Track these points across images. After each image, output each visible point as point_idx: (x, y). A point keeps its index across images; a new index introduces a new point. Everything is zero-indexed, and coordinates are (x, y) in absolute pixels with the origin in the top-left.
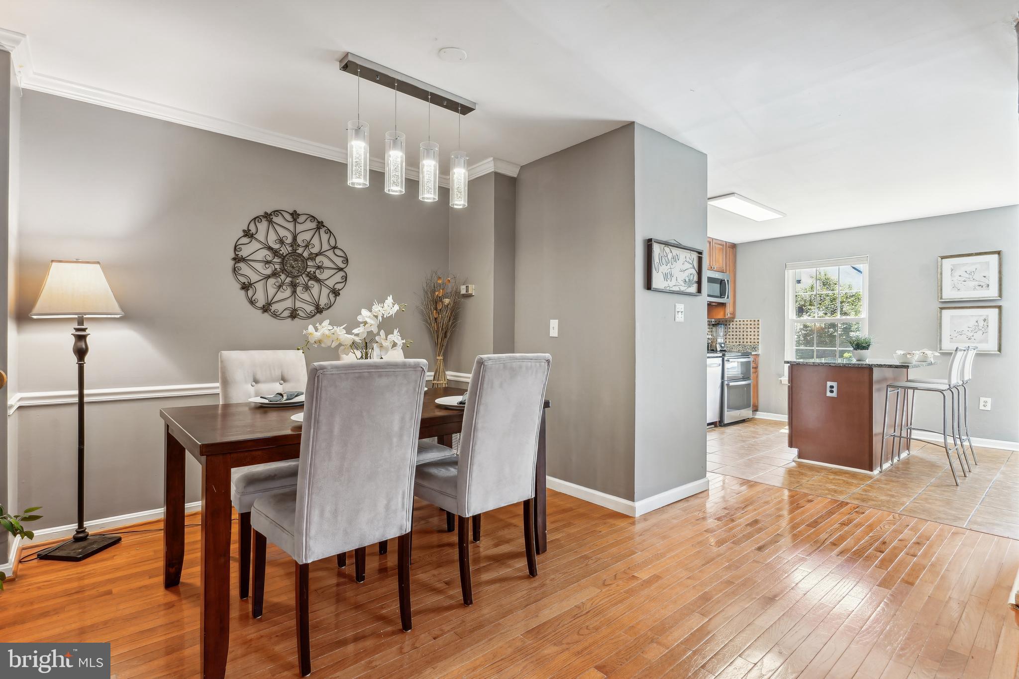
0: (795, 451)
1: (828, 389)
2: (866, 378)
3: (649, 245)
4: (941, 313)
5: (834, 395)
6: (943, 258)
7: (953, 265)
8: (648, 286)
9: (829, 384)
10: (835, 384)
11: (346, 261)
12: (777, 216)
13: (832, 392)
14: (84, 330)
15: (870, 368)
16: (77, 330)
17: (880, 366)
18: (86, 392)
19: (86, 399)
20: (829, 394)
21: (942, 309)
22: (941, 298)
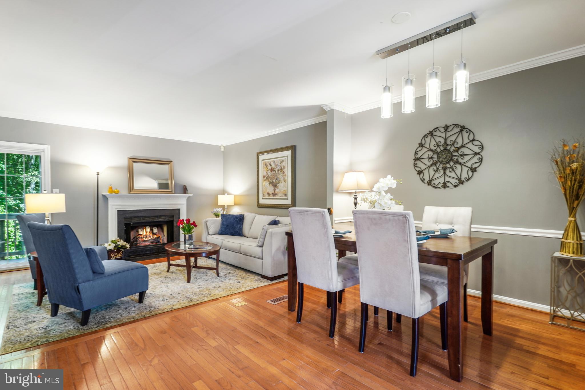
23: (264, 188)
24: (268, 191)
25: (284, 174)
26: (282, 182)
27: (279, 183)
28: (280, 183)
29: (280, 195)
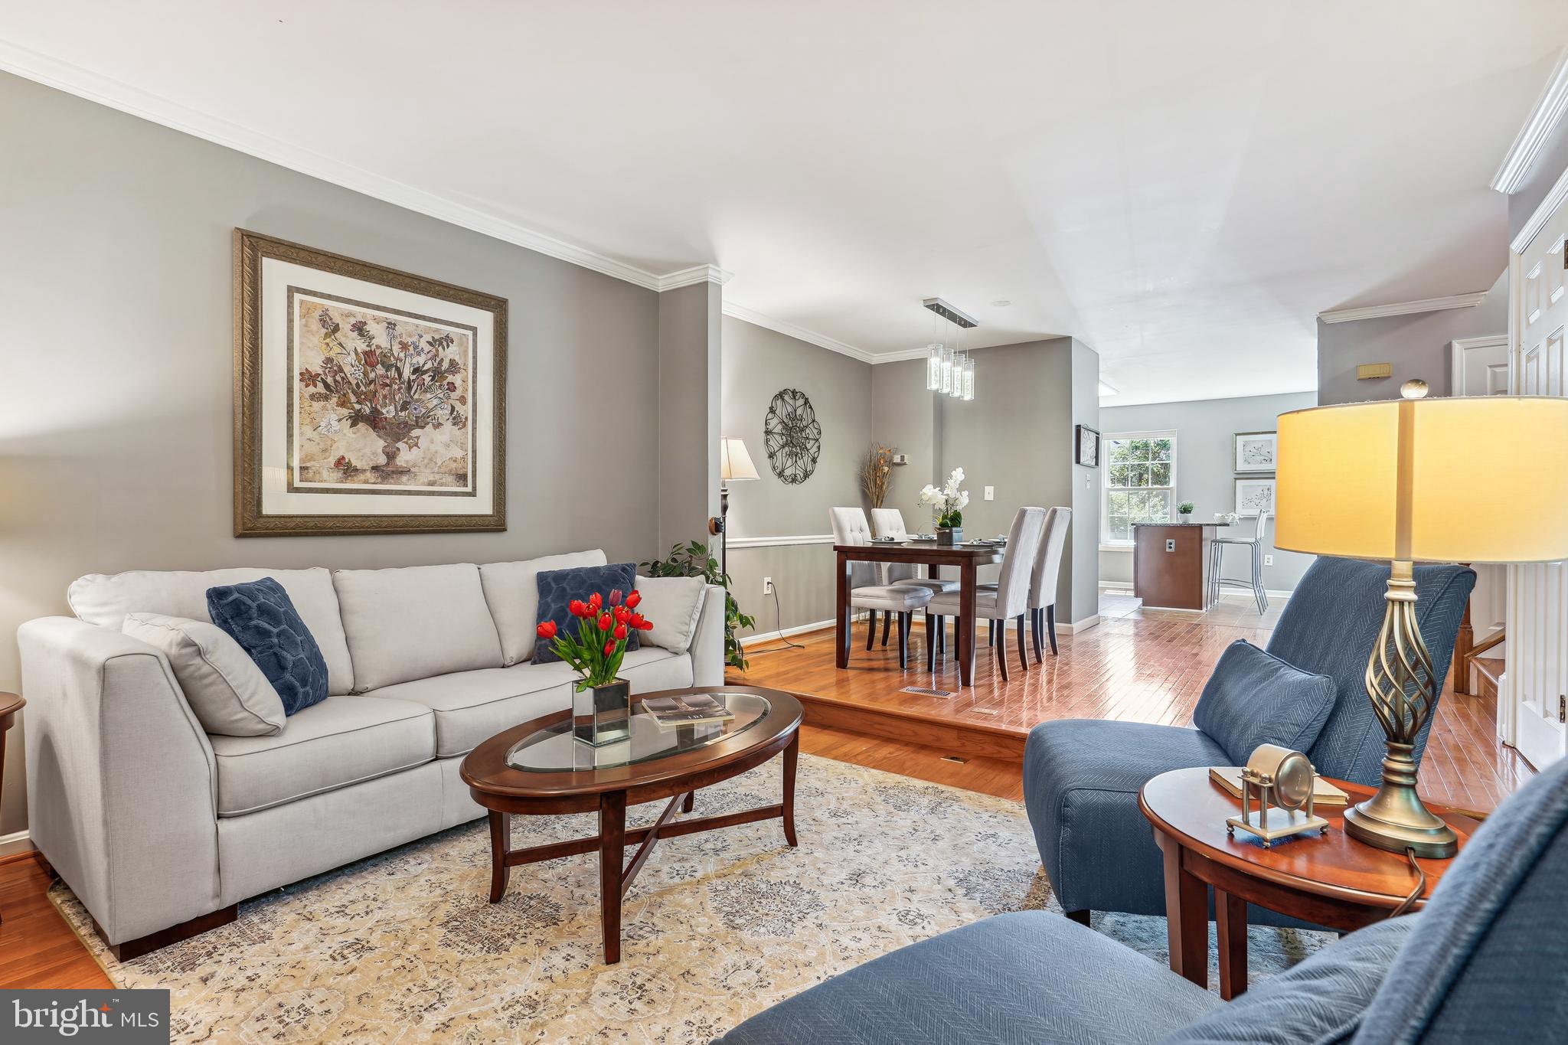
0: (1140, 601)
1: (1167, 546)
2: (1197, 537)
3: (1078, 428)
4: (1235, 482)
5: (1173, 550)
6: (1237, 435)
7: (1245, 442)
8: (1078, 461)
9: (1168, 541)
10: (1173, 541)
11: (820, 433)
12: (1114, 393)
13: (1170, 548)
14: (726, 491)
15: (1200, 527)
16: (723, 491)
17: (1208, 525)
18: (727, 540)
19: (727, 546)
20: (1168, 550)
21: (1236, 479)
22: (1236, 470)
23: (309, 432)
24: (340, 450)
25: (454, 395)
26: (440, 425)
27: (423, 427)
28: (429, 428)
29: (425, 475)
